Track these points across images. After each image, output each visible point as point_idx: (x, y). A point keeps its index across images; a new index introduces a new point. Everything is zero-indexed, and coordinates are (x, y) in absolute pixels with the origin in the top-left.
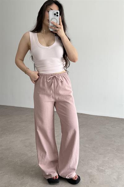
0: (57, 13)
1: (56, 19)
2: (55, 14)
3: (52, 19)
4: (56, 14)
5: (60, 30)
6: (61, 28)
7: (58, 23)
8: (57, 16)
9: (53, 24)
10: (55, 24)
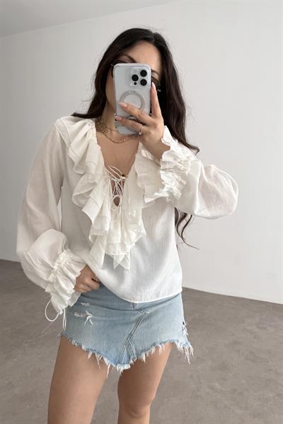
0: (144, 73)
1: (139, 96)
2: (135, 78)
3: (125, 94)
4: (140, 78)
5: (153, 132)
6: (155, 126)
7: (147, 110)
8: (144, 83)
9: (129, 112)
10: (136, 112)
